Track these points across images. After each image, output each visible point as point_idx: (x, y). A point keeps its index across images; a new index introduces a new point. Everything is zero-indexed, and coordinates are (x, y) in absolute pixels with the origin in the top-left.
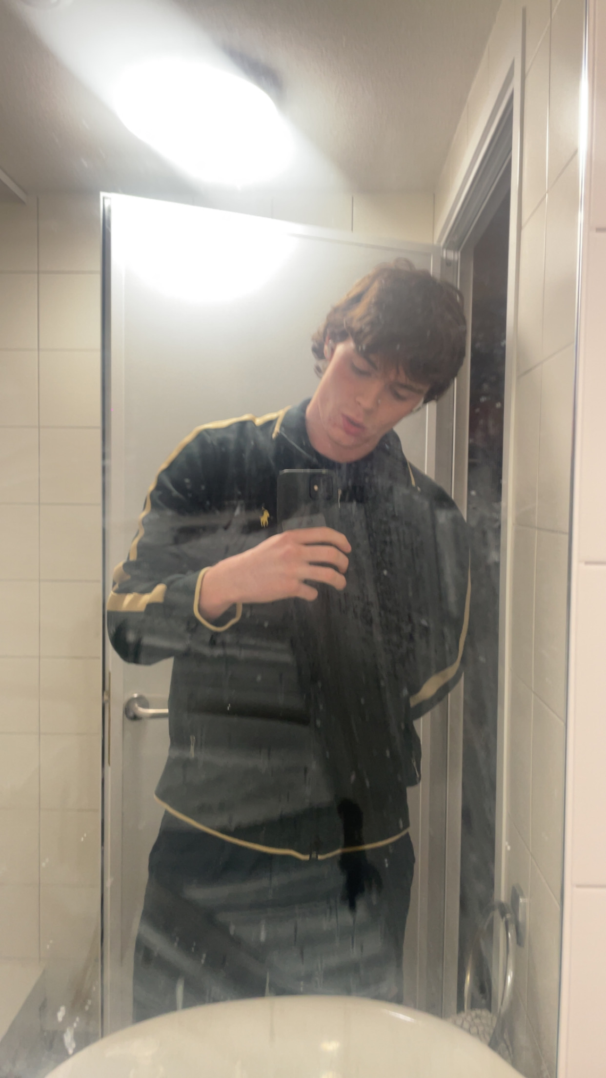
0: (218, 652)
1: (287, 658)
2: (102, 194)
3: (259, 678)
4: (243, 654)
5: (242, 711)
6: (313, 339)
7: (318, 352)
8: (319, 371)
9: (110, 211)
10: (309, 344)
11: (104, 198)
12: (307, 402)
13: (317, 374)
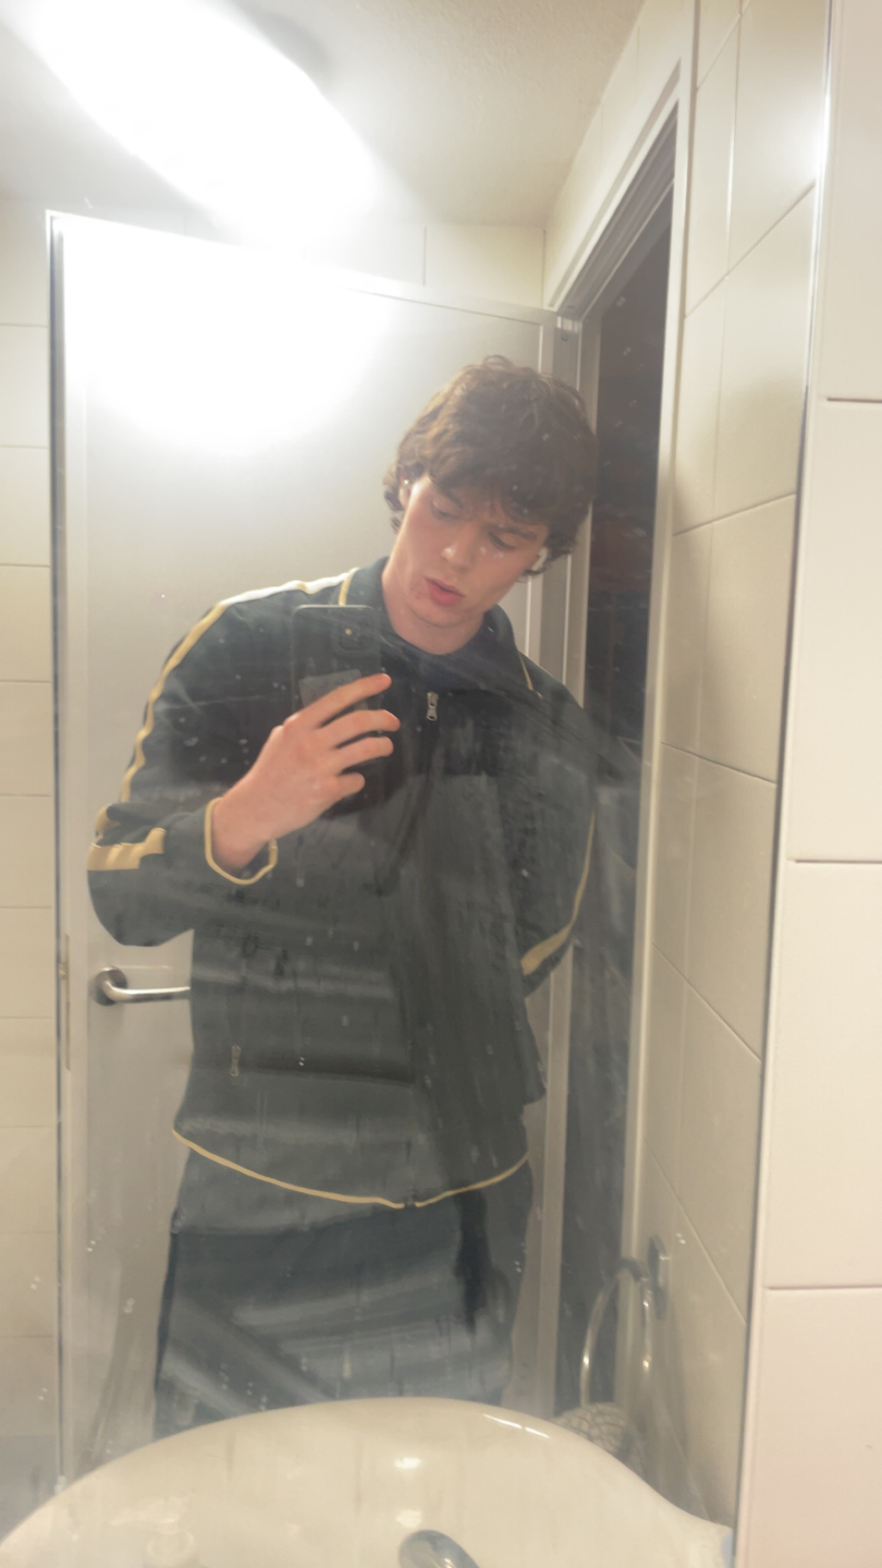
0: (286, 985)
1: (385, 992)
2: (49, 213)
3: (345, 1021)
4: (323, 987)
5: (318, 1066)
6: (385, 483)
7: (393, 499)
8: (396, 524)
9: (61, 239)
10: (381, 490)
11: (52, 218)
12: (383, 563)
13: (394, 528)
